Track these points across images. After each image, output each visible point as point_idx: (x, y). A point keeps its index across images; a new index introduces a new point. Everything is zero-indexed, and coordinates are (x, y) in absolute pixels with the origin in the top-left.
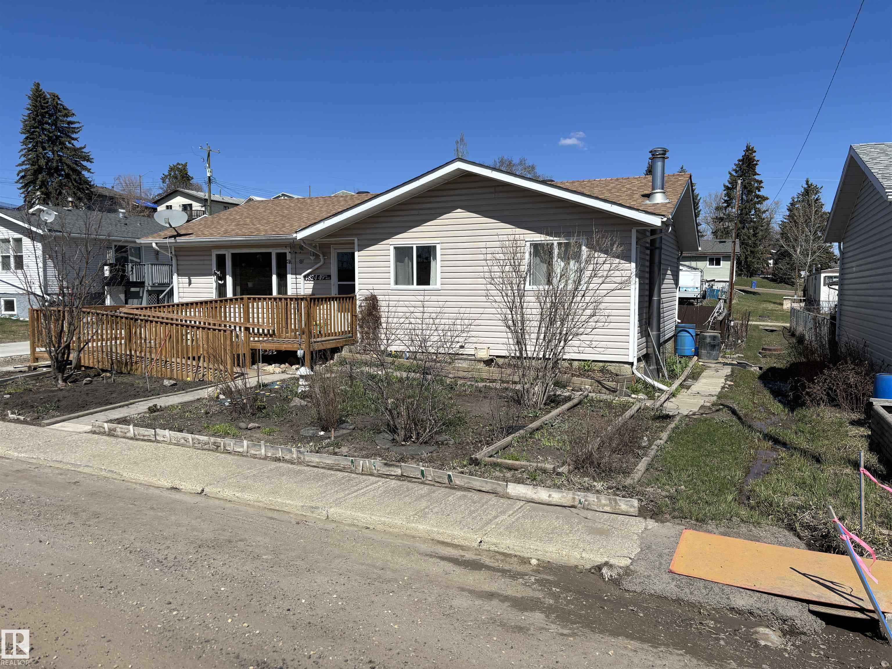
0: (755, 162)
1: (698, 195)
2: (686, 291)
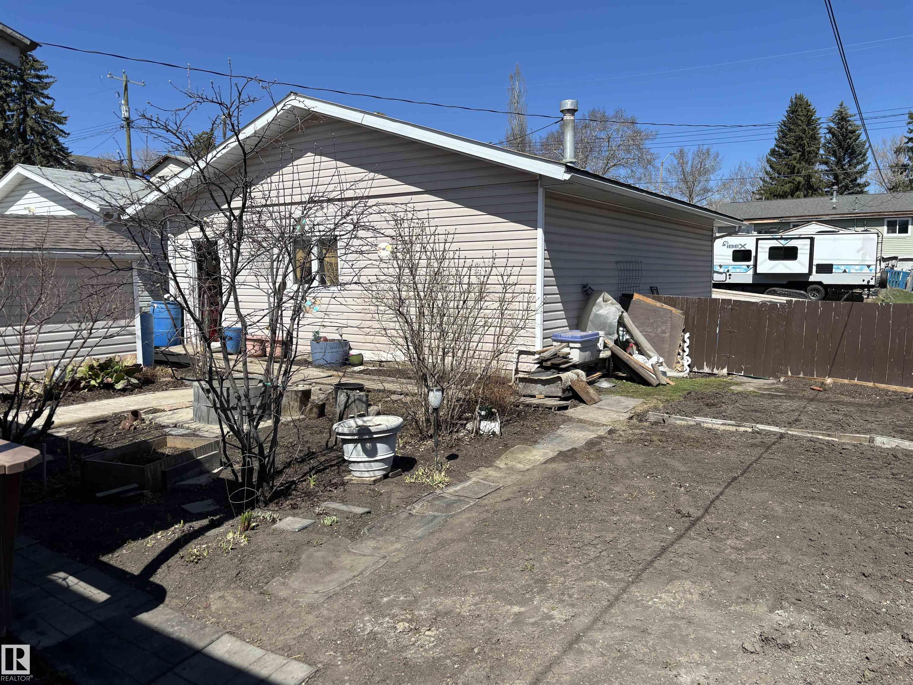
1: (865, 142)
2: (845, 271)
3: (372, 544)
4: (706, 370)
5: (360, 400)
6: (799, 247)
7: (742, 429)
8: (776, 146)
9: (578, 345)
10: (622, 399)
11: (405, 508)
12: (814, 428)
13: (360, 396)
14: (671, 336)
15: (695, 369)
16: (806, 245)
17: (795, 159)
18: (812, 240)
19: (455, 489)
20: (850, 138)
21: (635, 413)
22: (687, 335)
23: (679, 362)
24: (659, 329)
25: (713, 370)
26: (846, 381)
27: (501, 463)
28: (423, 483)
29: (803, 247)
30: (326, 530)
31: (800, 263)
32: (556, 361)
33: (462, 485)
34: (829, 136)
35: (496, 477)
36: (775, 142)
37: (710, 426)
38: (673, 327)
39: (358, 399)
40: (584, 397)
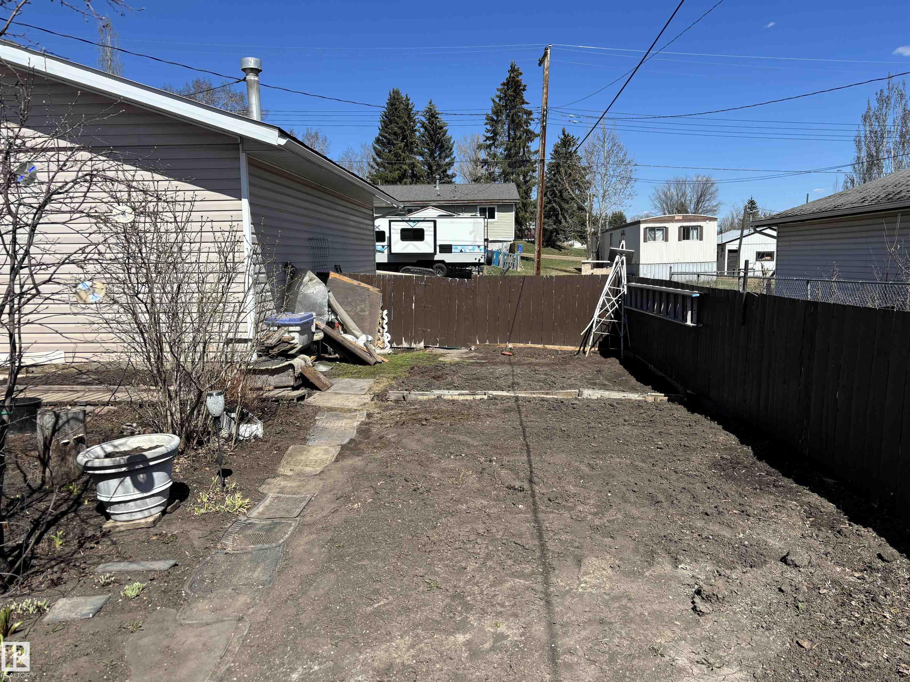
0: (522, 88)
1: (451, 138)
2: (461, 251)
3: (203, 605)
4: (405, 345)
5: (75, 418)
6: (425, 229)
7: (478, 397)
8: (380, 135)
9: (298, 328)
10: (352, 381)
11: (214, 548)
12: (532, 389)
13: (75, 413)
14: (370, 313)
15: (395, 345)
16: (430, 227)
17: (400, 148)
18: (435, 222)
19: (257, 511)
20: (439, 134)
21: (374, 393)
22: (385, 312)
23: (379, 339)
24: (359, 308)
25: (411, 345)
26: (521, 345)
27: (284, 469)
28: (217, 512)
29: (428, 228)
30: (132, 604)
31: (427, 244)
32: (283, 347)
33: (263, 505)
34: (422, 130)
35: (291, 487)
36: (379, 131)
37: (450, 398)
38: (372, 306)
39: (73, 418)
40: (317, 383)
